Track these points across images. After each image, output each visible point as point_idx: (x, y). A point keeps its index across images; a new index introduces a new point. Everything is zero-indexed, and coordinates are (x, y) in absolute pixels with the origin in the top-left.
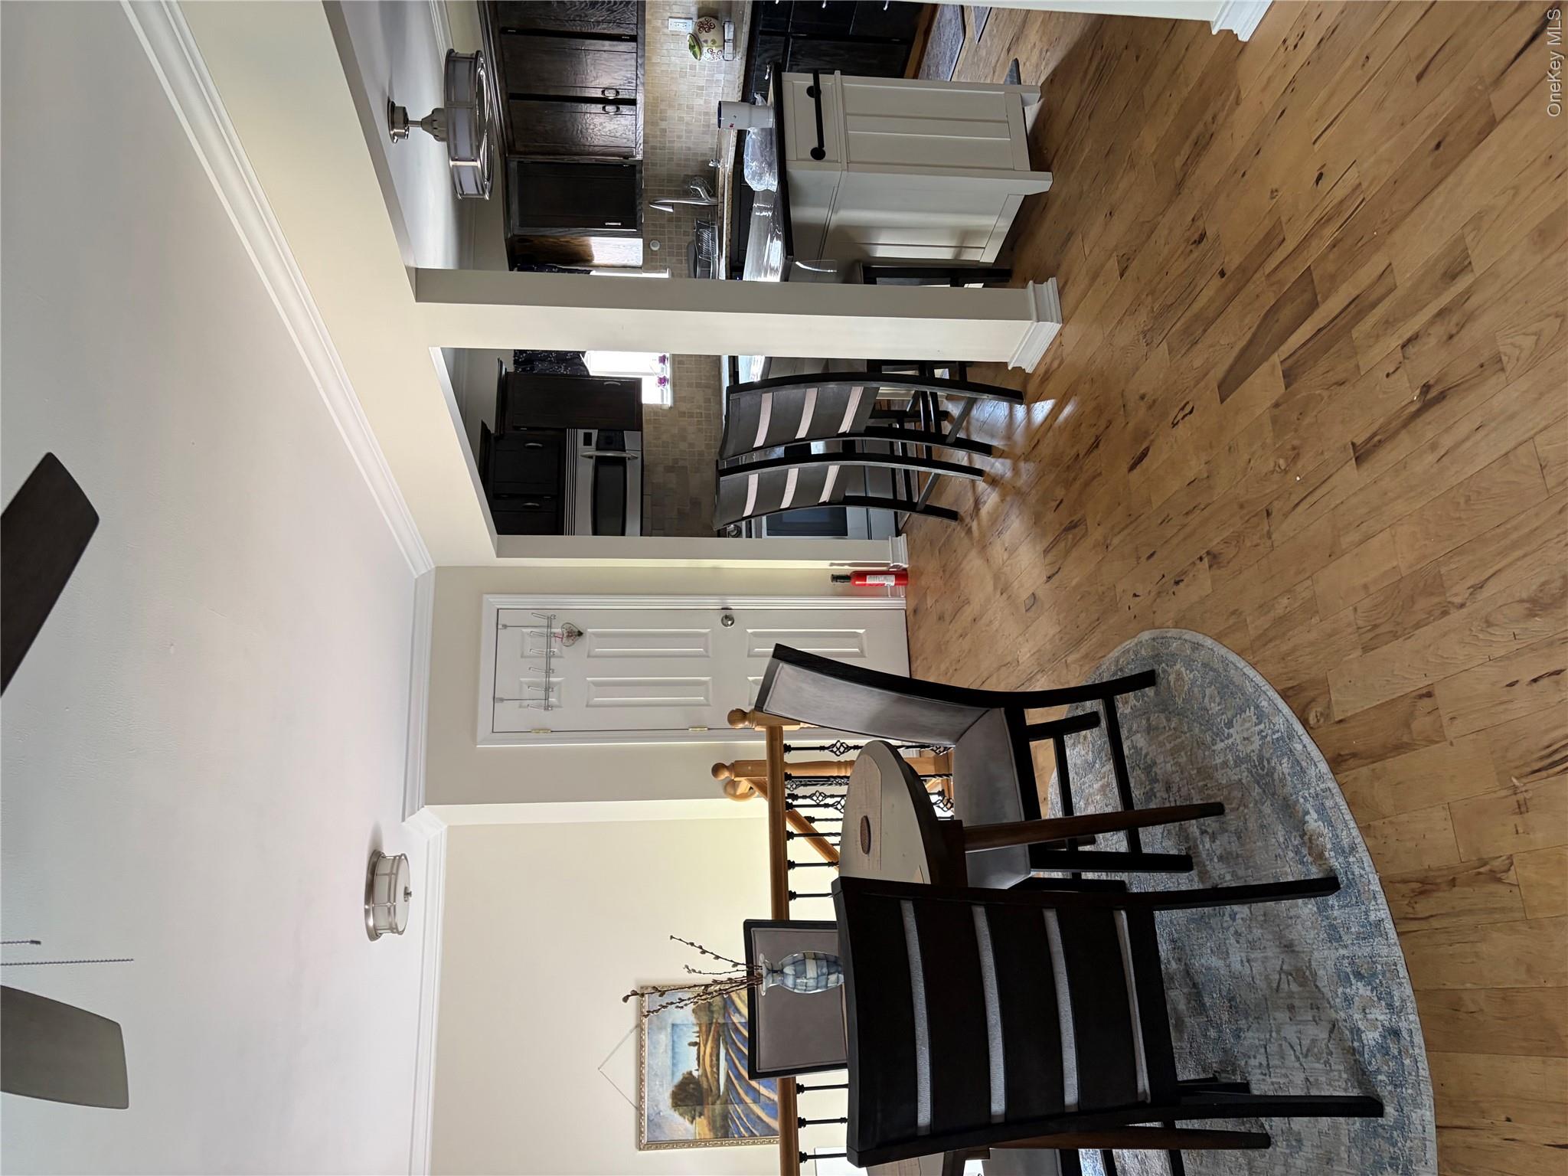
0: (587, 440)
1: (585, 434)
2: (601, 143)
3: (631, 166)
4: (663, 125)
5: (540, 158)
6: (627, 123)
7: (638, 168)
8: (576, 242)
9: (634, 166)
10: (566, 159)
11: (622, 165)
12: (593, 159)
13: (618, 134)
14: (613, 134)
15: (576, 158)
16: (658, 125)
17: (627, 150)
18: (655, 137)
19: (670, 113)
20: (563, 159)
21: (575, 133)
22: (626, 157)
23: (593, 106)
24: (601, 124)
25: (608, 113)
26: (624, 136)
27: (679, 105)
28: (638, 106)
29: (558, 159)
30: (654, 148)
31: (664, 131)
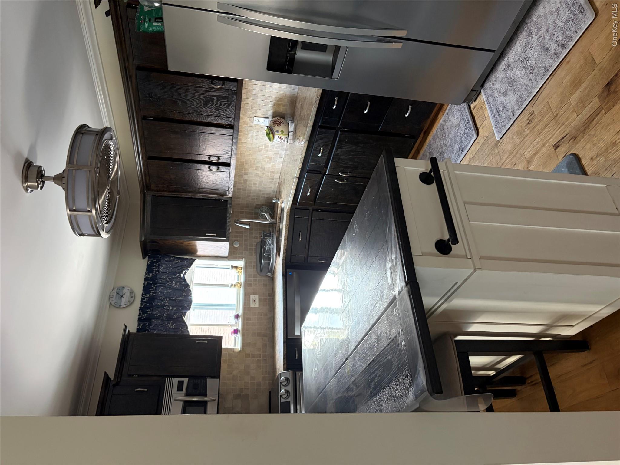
0: (180, 388)
1: (179, 381)
2: (207, 187)
3: (225, 200)
4: (246, 177)
5: (166, 194)
6: (224, 176)
7: (229, 201)
8: (186, 243)
9: (227, 201)
10: (184, 195)
11: (219, 200)
12: (201, 196)
13: (217, 183)
14: (214, 182)
15: (190, 194)
16: (242, 177)
17: (222, 191)
18: (240, 183)
19: (250, 171)
20: (181, 195)
21: (190, 180)
22: (222, 196)
23: (203, 165)
24: (207, 176)
25: (212, 170)
26: (221, 183)
27: (256, 167)
28: (231, 167)
29: (179, 195)
30: (239, 189)
31: (246, 180)
